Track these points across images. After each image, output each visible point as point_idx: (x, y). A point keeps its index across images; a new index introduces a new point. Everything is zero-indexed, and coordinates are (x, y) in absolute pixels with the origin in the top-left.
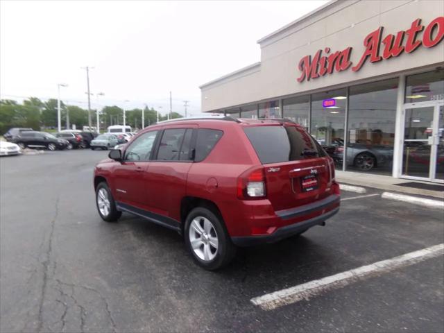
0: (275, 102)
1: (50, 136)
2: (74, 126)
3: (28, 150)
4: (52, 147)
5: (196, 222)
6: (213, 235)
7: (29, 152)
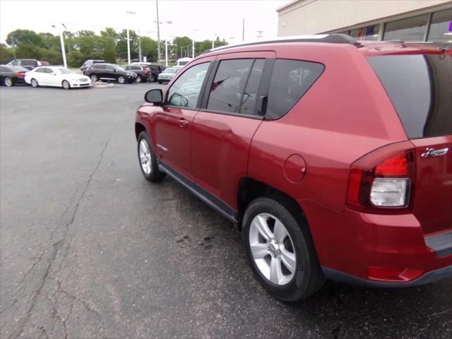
0: (373, 26)
1: (120, 68)
2: (145, 58)
3: (99, 82)
4: (121, 80)
5: (261, 220)
6: (289, 249)
7: (100, 85)
